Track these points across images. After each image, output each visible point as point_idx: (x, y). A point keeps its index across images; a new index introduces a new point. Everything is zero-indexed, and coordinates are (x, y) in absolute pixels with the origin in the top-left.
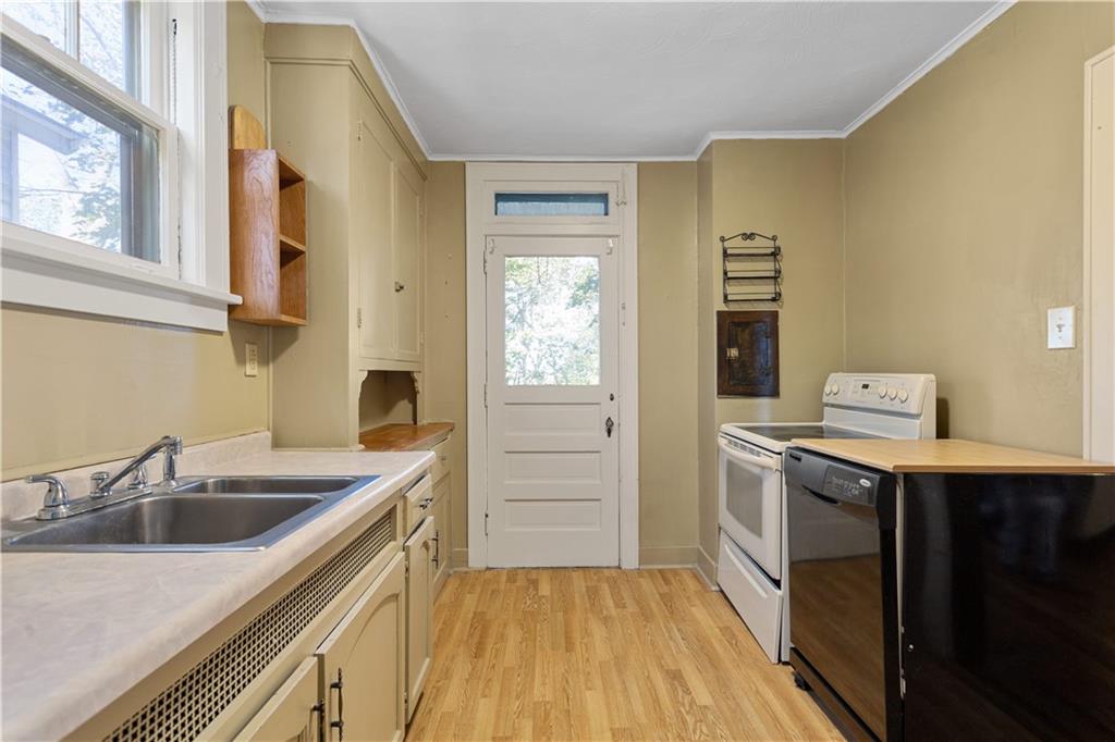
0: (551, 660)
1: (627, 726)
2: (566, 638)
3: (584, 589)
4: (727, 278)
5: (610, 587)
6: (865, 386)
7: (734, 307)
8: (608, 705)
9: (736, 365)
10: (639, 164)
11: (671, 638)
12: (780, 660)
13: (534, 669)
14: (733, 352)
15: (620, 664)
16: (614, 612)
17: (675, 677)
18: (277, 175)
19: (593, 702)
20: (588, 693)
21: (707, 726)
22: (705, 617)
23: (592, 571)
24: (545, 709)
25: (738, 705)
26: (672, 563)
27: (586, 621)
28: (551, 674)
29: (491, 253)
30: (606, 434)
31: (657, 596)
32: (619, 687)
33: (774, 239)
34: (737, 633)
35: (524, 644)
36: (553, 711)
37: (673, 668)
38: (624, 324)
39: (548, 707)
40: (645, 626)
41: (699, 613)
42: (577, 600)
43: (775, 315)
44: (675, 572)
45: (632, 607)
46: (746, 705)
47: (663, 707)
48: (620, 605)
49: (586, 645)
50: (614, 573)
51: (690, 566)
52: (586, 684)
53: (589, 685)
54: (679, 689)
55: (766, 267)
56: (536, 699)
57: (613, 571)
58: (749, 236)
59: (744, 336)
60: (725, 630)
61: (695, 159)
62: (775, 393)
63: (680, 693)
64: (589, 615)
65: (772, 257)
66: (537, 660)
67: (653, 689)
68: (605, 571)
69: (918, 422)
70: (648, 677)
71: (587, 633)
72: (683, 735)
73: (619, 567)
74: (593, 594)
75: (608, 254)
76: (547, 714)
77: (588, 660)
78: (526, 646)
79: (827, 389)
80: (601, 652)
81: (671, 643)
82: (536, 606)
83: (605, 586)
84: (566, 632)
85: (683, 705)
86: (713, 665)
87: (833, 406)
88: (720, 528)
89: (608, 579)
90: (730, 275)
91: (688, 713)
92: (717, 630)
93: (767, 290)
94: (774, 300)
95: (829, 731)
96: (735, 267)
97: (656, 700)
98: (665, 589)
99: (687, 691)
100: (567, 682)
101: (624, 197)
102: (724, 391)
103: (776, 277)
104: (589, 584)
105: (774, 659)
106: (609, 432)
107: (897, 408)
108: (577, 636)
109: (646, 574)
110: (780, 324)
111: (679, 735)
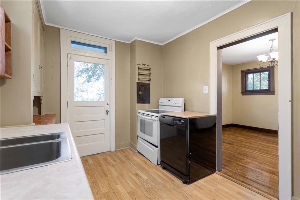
0: (102, 180)
1: (131, 190)
2: (104, 173)
3: (103, 159)
4: (139, 74)
5: (109, 157)
6: (169, 101)
7: (140, 82)
8: (124, 187)
9: (141, 96)
10: (115, 41)
11: (132, 166)
12: (157, 164)
13: (98, 184)
14: (140, 93)
15: (122, 176)
16: (114, 163)
17: (137, 175)
18: (4, 19)
19: (119, 187)
20: (117, 186)
21: (149, 184)
22: (137, 159)
23: (102, 153)
24: (107, 194)
25: (153, 177)
26: (124, 147)
27: (107, 167)
28: (104, 184)
29: (70, 59)
30: (106, 114)
31: (123, 156)
32: (124, 182)
33: (149, 66)
34: (146, 161)
35: (92, 179)
36: (110, 194)
37: (135, 173)
38: (111, 84)
39: (108, 193)
40: (124, 165)
41: (135, 158)
42: (102, 163)
43: (149, 84)
44: (125, 149)
45: (118, 161)
46: (155, 176)
47: (137, 183)
48: (115, 161)
49: (110, 174)
50: (109, 153)
51: (128, 147)
52: (116, 184)
53: (117, 184)
54: (139, 177)
55: (147, 72)
56: (103, 193)
57: (109, 152)
58: (144, 65)
59: (143, 89)
60: (143, 161)
61: (129, 43)
62: (149, 103)
63: (140, 178)
64: (108, 166)
65: (148, 70)
66: (98, 182)
67: (133, 179)
68: (106, 153)
69: (181, 108)
70: (130, 177)
71: (109, 170)
72: (145, 188)
73: (110, 151)
74: (106, 160)
75: (107, 64)
76: (108, 195)
77: (113, 177)
78: (93, 179)
79: (160, 101)
80: (115, 174)
81: (132, 167)
82: (90, 167)
83: (108, 157)
84: (103, 172)
85: (142, 181)
86: (144, 170)
87: (161, 105)
88: (138, 136)
89: (108, 155)
90: (140, 73)
91: (143, 182)
92: (141, 161)
93: (147, 78)
94: (149, 80)
95: (172, 176)
96: (141, 72)
97: (135, 182)
98: (124, 154)
99: (141, 178)
100: (110, 185)
101: (112, 49)
102: (138, 102)
103: (149, 75)
104: (104, 157)
105: (156, 165)
106: (107, 114)
107: (177, 105)
108: (107, 172)
109: (118, 152)
110: (150, 86)
111: (144, 188)
